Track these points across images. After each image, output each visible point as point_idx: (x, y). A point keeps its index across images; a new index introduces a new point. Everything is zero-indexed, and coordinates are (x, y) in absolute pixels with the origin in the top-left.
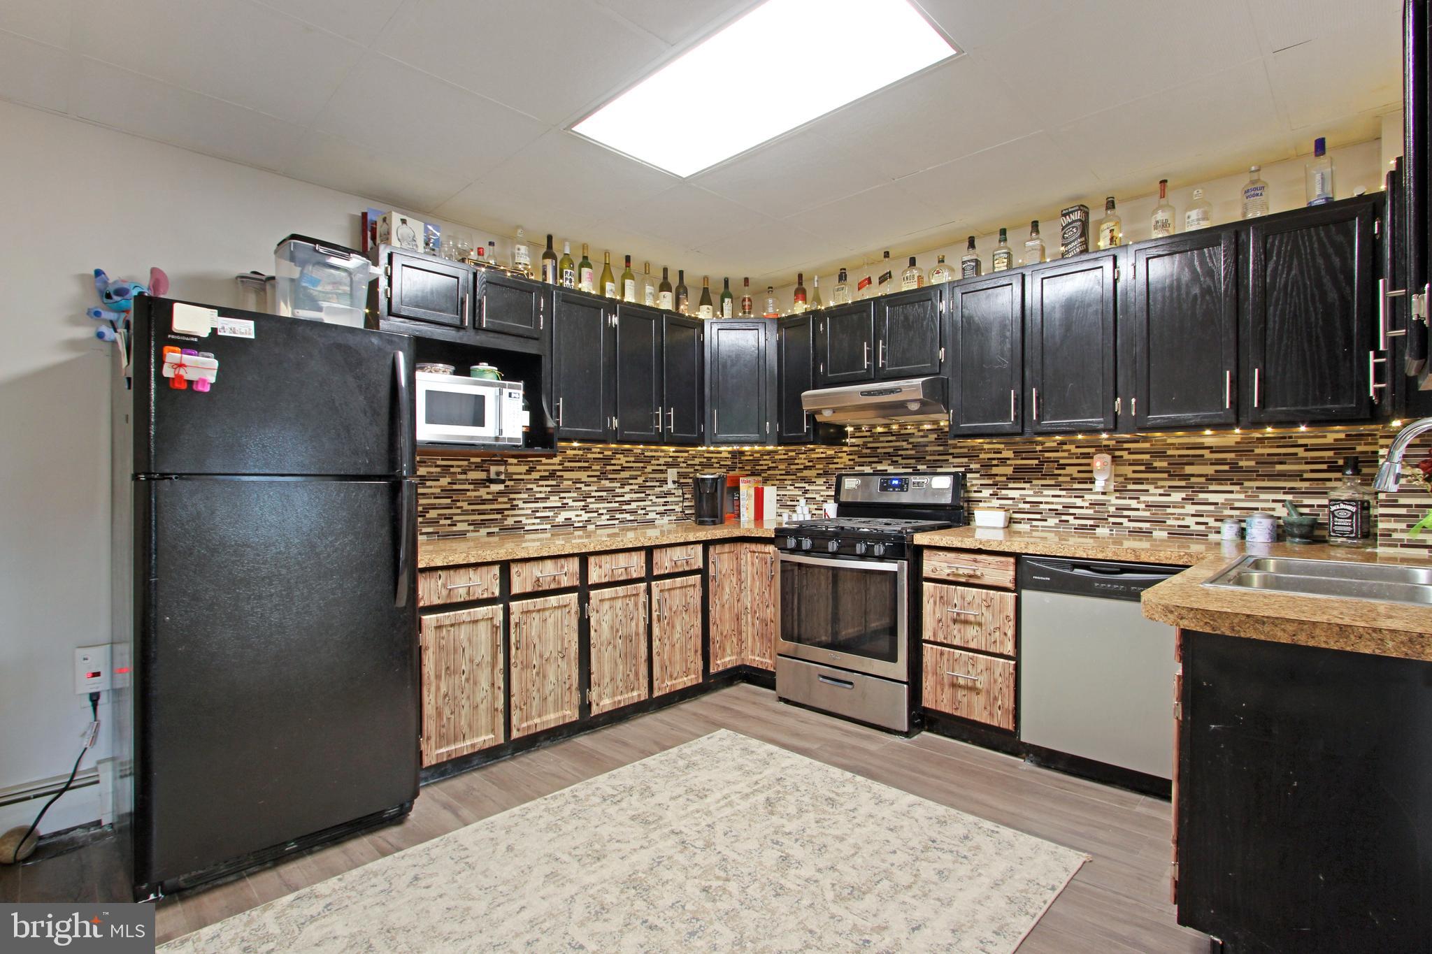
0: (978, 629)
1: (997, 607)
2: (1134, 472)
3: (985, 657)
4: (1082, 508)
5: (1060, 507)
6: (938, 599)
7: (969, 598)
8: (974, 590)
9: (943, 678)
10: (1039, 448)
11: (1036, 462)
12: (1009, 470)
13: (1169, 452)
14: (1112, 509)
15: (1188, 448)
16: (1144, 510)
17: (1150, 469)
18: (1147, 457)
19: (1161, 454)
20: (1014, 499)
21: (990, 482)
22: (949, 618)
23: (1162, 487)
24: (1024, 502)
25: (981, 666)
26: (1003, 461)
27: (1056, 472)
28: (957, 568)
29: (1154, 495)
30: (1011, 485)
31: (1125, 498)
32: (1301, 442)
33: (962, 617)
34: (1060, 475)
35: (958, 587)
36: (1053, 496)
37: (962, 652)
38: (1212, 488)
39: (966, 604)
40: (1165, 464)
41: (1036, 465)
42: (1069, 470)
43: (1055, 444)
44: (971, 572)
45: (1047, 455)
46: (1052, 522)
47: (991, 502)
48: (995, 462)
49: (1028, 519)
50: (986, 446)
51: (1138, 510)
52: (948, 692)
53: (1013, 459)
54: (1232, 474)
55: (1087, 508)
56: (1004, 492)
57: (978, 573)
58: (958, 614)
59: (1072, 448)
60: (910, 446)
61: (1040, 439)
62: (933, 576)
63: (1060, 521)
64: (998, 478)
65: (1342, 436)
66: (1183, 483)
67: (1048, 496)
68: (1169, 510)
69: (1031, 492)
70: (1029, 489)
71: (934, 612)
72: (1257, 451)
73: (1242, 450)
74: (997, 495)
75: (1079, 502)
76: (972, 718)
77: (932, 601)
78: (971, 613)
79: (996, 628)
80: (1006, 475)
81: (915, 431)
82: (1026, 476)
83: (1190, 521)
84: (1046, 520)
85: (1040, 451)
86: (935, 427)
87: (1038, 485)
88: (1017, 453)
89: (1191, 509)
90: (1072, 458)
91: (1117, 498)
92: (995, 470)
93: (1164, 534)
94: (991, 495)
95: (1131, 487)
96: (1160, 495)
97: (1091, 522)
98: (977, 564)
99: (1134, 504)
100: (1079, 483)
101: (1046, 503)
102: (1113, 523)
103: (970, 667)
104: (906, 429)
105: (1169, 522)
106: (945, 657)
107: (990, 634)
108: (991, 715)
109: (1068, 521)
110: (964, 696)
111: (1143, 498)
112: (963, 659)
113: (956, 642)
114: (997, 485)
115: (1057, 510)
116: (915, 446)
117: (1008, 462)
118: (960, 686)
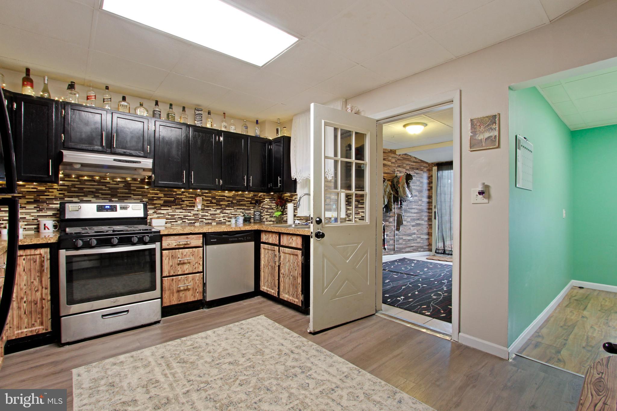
0: (189, 265)
1: (196, 254)
2: (207, 203)
3: (191, 275)
4: (190, 216)
5: (182, 216)
6: (171, 257)
7: (185, 253)
8: (187, 249)
9: (173, 290)
10: (174, 193)
11: (173, 199)
12: (162, 202)
13: (216, 197)
14: (200, 216)
15: (221, 196)
16: (210, 216)
17: (211, 203)
18: (210, 198)
19: (214, 198)
20: (164, 214)
21: (153, 207)
22: (176, 263)
23: (215, 208)
24: (168, 215)
25: (190, 279)
26: (159, 198)
27: (181, 203)
28: (179, 242)
29: (212, 211)
30: (162, 208)
31: (204, 212)
32: (245, 196)
33: (182, 262)
34: (182, 204)
35: (180, 250)
36: (180, 212)
37: (182, 276)
38: (227, 209)
39: (183, 256)
40: (215, 201)
41: (173, 200)
42: (186, 202)
43: (181, 192)
44: (186, 243)
45: (177, 196)
46: (180, 222)
47: (153, 215)
48: (155, 198)
49: (170, 222)
50: (151, 191)
51: (208, 216)
52: (176, 295)
53: (163, 197)
54: (231, 205)
55: (192, 216)
56: (159, 211)
57: (189, 243)
58: (180, 261)
59: (187, 194)
60: (107, 189)
61: (175, 190)
62: (168, 247)
63: (183, 222)
64: (156, 205)
65: (252, 195)
66: (220, 207)
67: (178, 212)
68: (216, 216)
69: (171, 211)
70: (170, 210)
71: (169, 263)
72: (237, 198)
73: (233, 197)
74: (156, 212)
75: (189, 214)
76: (186, 301)
77: (167, 258)
78: (185, 260)
79: (196, 263)
80: (160, 204)
81: (111, 181)
82: (169, 204)
83: (222, 219)
84: (177, 222)
85: (175, 195)
86: (123, 180)
87: (174, 208)
88: (165, 195)
89: (222, 215)
90: (187, 198)
91: (202, 212)
92: (155, 202)
93: (215, 223)
94: (153, 212)
95: (206, 208)
96: (214, 211)
97: (193, 221)
98: (188, 239)
99: (207, 214)
100: (189, 207)
101: (177, 215)
102: (201, 221)
103: (186, 281)
104: (107, 180)
105: (216, 220)
106: (174, 280)
107: (194, 266)
108: (195, 297)
109: (185, 221)
110: (183, 294)
111: (209, 212)
112: (182, 279)
113: (179, 273)
114: (156, 208)
115: (181, 217)
116: (110, 189)
117: (161, 199)
118: (181, 291)
